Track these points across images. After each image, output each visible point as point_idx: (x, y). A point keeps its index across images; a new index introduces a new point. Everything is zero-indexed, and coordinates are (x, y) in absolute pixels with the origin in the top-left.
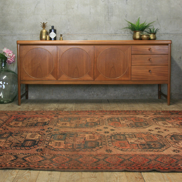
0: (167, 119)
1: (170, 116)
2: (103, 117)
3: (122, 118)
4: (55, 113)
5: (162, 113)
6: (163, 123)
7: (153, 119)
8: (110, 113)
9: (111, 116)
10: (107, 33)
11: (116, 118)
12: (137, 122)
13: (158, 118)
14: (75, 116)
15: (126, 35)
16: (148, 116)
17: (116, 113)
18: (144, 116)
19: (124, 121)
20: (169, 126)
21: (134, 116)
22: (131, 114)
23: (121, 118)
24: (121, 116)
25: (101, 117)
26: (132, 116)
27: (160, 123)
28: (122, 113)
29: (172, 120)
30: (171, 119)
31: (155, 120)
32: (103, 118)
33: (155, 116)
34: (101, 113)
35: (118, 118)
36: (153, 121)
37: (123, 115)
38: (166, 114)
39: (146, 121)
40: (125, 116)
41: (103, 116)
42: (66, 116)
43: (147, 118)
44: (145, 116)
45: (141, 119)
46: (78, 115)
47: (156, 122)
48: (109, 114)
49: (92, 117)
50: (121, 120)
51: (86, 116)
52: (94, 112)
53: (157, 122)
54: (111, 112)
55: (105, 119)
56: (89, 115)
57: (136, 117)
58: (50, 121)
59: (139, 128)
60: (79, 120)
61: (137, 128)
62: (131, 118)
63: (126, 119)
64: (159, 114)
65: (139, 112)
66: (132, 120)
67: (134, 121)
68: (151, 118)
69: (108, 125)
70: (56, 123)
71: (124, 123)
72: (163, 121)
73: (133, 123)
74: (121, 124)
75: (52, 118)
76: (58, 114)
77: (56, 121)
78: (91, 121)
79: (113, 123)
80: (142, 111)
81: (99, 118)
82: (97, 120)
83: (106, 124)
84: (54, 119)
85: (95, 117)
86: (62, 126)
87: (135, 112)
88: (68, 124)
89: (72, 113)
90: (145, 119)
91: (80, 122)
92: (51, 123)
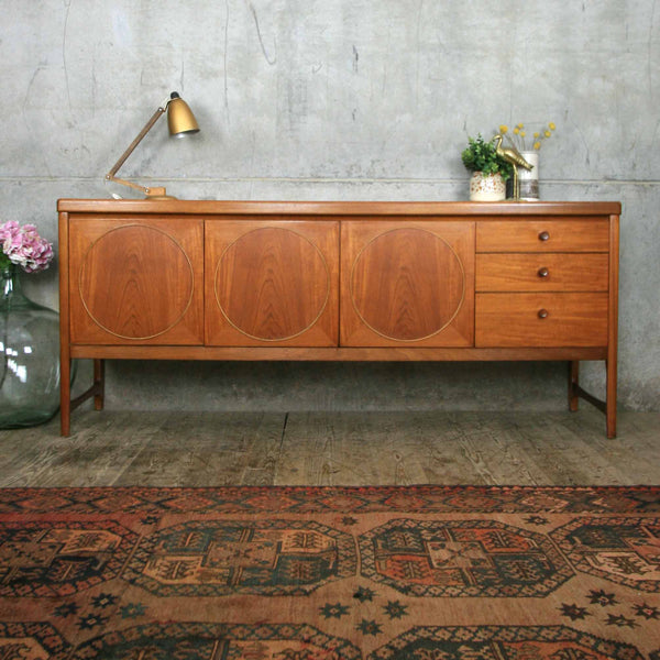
0: (631, 535)
1: (636, 516)
2: (354, 521)
3: (433, 531)
4: (148, 502)
6: (615, 559)
7: (569, 538)
8: (382, 502)
9: (388, 516)
11: (410, 530)
12: (504, 558)
13: (589, 527)
14: (230, 517)
16: (545, 521)
17: (408, 502)
18: (528, 516)
19: (443, 546)
21: (487, 517)
22: (471, 509)
23: (428, 529)
24: (432, 517)
25: (345, 521)
26: (475, 516)
27: (605, 559)
28: (431, 503)
29: (653, 540)
30: (647, 536)
31: (576, 539)
32: (354, 531)
33: (574, 515)
34: (343, 502)
35: (416, 532)
36: (570, 547)
37: (436, 511)
38: (618, 503)
39: (540, 551)
40: (447, 517)
41: (355, 517)
42: (196, 516)
43: (543, 530)
44: (531, 520)
45: (517, 534)
46: (248, 509)
47: (588, 559)
48: (381, 506)
49: (306, 525)
50: (432, 540)
51: (279, 516)
52: (316, 494)
53: (592, 554)
55: (362, 537)
56: (292, 509)
57: (496, 525)
58: (114, 552)
59: (514, 596)
60: (249, 540)
61: (508, 596)
62: (473, 527)
63: (452, 534)
64: (587, 507)
65: (504, 492)
66: (480, 542)
67: (486, 548)
68: (557, 529)
69: (373, 578)
70: (140, 560)
71: (447, 561)
72: (613, 547)
73: (484, 561)
74: (432, 567)
75: (132, 532)
76: (164, 507)
77: (145, 551)
78: (302, 550)
79: (398, 561)
80: (516, 489)
81: (336, 533)
82: (325, 546)
83: (366, 571)
84: (139, 535)
85: (320, 522)
86: (166, 585)
87: (486, 493)
88: (195, 571)
89: (223, 502)
90: (536, 537)
91: (248, 557)
92: (118, 560)
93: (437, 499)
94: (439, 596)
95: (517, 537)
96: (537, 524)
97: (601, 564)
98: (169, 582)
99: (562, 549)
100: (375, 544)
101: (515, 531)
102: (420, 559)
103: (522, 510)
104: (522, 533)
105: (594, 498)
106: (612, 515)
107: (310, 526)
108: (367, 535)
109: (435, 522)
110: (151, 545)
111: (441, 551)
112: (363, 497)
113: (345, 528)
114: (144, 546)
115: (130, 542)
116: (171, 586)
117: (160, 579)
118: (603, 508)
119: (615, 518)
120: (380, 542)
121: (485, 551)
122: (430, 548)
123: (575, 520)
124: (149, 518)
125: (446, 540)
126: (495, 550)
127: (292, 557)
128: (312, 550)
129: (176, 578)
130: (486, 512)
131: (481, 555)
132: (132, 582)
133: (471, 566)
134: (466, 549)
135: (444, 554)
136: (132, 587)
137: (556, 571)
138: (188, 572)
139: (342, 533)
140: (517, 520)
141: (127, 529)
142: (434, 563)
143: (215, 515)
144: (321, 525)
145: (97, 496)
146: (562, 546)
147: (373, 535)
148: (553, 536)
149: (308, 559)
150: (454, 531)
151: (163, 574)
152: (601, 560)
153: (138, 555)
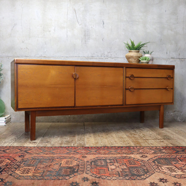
0: (173, 161)
1: (175, 155)
2: (86, 157)
3: (111, 160)
4: (22, 151)
5: (164, 151)
6: (168, 168)
7: (154, 162)
8: (96, 151)
9: (97, 156)
10: (84, 56)
11: (103, 160)
12: (132, 168)
13: (160, 158)
14: (47, 155)
15: (102, 58)
16: (146, 157)
17: (104, 151)
18: (141, 155)
19: (113, 165)
20: (178, 173)
21: (128, 156)
22: (124, 153)
23: (109, 159)
24: (111, 156)
25: (83, 157)
26: (125, 155)
27: (164, 168)
28: (111, 151)
29: (180, 162)
30: (178, 161)
31: (156, 162)
32: (85, 160)
33: (156, 155)
34: (83, 151)
35: (105, 160)
36: (154, 164)
37: (112, 154)
38: (170, 151)
39: (144, 166)
40: (115, 156)
41: (86, 155)
42: (36, 155)
43: (146, 159)
44: (142, 157)
45: (137, 161)
46: (53, 153)
47: (159, 168)
48: (95, 153)
49: (70, 158)
50: (110, 163)
51: (62, 155)
52: (75, 149)
53: (160, 166)
54: (98, 149)
55: (88, 162)
56: (67, 153)
57: (131, 158)
58: (7, 165)
59: (135, 180)
60: (51, 162)
61: (133, 180)
62: (123, 159)
63: (116, 161)
64: (160, 152)
65: (134, 148)
66: (125, 163)
67: (127, 165)
68: (150, 159)
69: (89, 174)
70: (15, 168)
71: (114, 169)
72: (167, 164)
73: (126, 169)
74: (109, 170)
75: (15, 160)
76: (27, 152)
77: (17, 165)
78: (68, 165)
79: (98, 169)
80: (138, 147)
81: (80, 160)
82: (75, 164)
83: (87, 172)
84: (17, 160)
85: (75, 157)
86: (21, 176)
87: (129, 149)
88: (32, 172)
89: (46, 151)
90: (143, 161)
91: (50, 167)
92: (8, 168)
93: (113, 150)
94: (110, 180)
95: (137, 162)
96: (144, 157)
97: (163, 170)
98: (23, 175)
99: (151, 165)
100: (91, 164)
101: (137, 160)
102: (105, 168)
103: (139, 154)
104: (139, 160)
105: (162, 150)
106: (168, 155)
107: (71, 158)
108: (89, 161)
109: (112, 157)
110: (20, 163)
111: (112, 166)
112: (90, 150)
113: (83, 159)
114: (18, 164)
115: (13, 162)
116: (23, 176)
117: (20, 174)
118: (165, 153)
119: (169, 156)
120: (93, 163)
121: (127, 166)
122: (109, 165)
123: (156, 156)
124: (21, 155)
125: (114, 163)
126: (130, 166)
127: (64, 167)
128: (71, 165)
129: (25, 174)
130: (128, 154)
131: (125, 167)
132: (11, 175)
133: (121, 171)
134: (120, 165)
135: (113, 167)
136: (10, 176)
137: (149, 172)
138: (29, 172)
139: (81, 160)
140: (138, 157)
141: (13, 158)
142: (110, 170)
143: (42, 155)
144: (75, 158)
145: (7, 149)
146: (151, 164)
147: (91, 161)
148: (149, 161)
149: (69, 168)
150: (117, 160)
151: (21, 172)
152: (163, 168)
153: (15, 167)
